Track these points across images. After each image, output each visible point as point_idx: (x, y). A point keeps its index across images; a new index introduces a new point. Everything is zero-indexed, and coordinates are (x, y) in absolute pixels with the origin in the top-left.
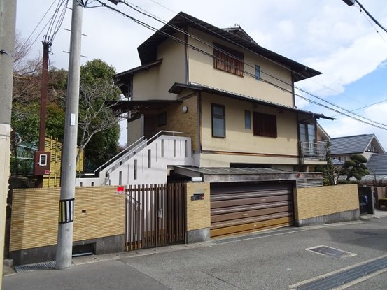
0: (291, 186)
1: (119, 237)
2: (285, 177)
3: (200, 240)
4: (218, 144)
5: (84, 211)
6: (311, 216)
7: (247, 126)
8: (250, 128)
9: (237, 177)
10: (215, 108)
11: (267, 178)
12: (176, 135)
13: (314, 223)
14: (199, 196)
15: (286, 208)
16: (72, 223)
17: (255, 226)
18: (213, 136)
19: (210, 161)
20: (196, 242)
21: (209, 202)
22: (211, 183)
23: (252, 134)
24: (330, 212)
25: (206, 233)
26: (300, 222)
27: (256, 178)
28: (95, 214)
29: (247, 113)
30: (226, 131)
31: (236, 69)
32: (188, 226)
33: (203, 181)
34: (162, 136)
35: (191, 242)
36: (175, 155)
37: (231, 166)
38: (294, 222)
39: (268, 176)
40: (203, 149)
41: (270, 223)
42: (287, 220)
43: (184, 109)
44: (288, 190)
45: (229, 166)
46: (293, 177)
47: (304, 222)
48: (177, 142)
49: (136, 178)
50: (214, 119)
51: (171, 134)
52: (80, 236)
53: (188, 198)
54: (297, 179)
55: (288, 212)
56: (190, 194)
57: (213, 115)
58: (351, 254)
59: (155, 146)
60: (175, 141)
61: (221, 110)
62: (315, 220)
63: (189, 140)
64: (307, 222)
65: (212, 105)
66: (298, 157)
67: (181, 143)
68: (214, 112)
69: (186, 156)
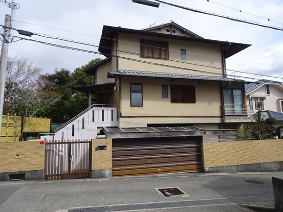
0: (199, 140)
1: (40, 171)
2: (189, 134)
3: (103, 176)
4: (136, 111)
5: (18, 155)
6: (219, 165)
7: (165, 96)
8: (168, 98)
10: (133, 86)
11: (169, 135)
12: (104, 106)
13: (224, 171)
14: (102, 148)
15: (195, 158)
17: (159, 170)
18: (131, 106)
19: (129, 123)
20: (99, 178)
21: (111, 152)
22: (113, 139)
23: (169, 102)
24: (246, 162)
25: (108, 172)
26: (207, 169)
27: (157, 135)
28: (25, 157)
29: (164, 87)
30: (144, 101)
31: (161, 55)
32: (92, 167)
33: (106, 138)
34: (94, 108)
35: (95, 178)
36: (103, 120)
37: (148, 126)
38: (201, 169)
39: (170, 133)
40: (122, 115)
41: (175, 168)
42: (195, 167)
43: (115, 88)
44: (196, 144)
45: (146, 126)
46: (198, 134)
47: (211, 169)
48: (104, 111)
49: (73, 135)
50: (132, 94)
51: (101, 106)
52: (15, 169)
53: (93, 149)
54: (204, 135)
55: (197, 160)
56: (94, 146)
57: (132, 91)
58: (186, 195)
59: (87, 115)
60: (103, 111)
61: (140, 86)
62: (225, 168)
63: (115, 109)
64: (214, 169)
65: (131, 84)
66: (221, 117)
67: (108, 112)
68: (133, 89)
69: (112, 120)
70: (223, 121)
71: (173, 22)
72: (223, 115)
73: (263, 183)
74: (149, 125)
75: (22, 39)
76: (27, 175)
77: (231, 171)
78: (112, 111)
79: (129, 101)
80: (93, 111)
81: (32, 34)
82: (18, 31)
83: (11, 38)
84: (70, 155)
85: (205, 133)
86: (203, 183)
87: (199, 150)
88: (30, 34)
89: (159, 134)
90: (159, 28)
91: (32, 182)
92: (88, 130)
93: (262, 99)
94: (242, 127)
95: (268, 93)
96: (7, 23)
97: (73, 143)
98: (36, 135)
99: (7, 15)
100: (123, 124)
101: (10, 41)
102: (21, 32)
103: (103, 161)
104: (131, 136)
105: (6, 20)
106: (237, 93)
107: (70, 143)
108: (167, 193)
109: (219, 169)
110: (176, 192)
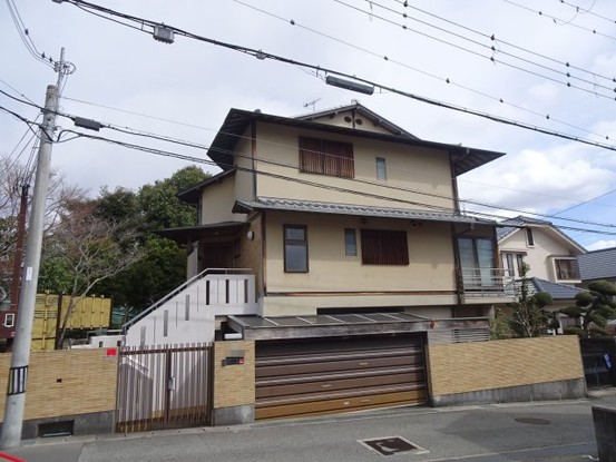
0: (420, 340)
1: (106, 415)
2: (402, 328)
3: (237, 422)
4: (296, 281)
5: (59, 381)
6: (460, 389)
7: (349, 253)
8: (356, 255)
9: (304, 331)
10: (289, 231)
11: (365, 331)
12: (229, 273)
13: (469, 402)
15: (413, 377)
17: (347, 403)
18: (285, 271)
19: (282, 306)
20: (229, 424)
21: (253, 368)
22: (256, 341)
23: (359, 263)
25: (246, 412)
26: (437, 399)
27: (342, 332)
28: (75, 385)
29: (349, 231)
30: (310, 262)
31: (339, 168)
32: (216, 401)
33: (243, 339)
34: (208, 277)
35: (220, 425)
36: (227, 302)
37: (318, 313)
38: (426, 400)
39: (367, 327)
40: (268, 290)
41: (379, 399)
42: (415, 395)
43: (250, 234)
44: (416, 347)
45: (315, 313)
46: (419, 328)
47: (446, 399)
48: (230, 282)
49: (165, 335)
50: (287, 247)
51: (223, 273)
52: (53, 411)
53: (217, 363)
54: (429, 330)
55: (418, 382)
56: (219, 356)
57: (286, 242)
58: (422, 451)
59: (195, 289)
60: (227, 281)
61: (301, 232)
62: (471, 396)
63: (251, 278)
64: (451, 399)
65: (286, 227)
66: (456, 292)
67: (237, 283)
68: (289, 237)
69: (246, 301)
70: (459, 300)
71: (358, 105)
72: (459, 290)
73: (548, 423)
74: (321, 311)
75: (81, 135)
76: (78, 424)
77: (481, 402)
78: (246, 281)
79: (282, 262)
80: (208, 283)
81: (102, 126)
82: (73, 119)
83: (57, 133)
84: (168, 378)
85: (432, 326)
86: (440, 426)
87: (422, 361)
88: (96, 126)
89: (346, 329)
90: (331, 115)
91: (91, 439)
92: (197, 320)
93: (520, 255)
94: (492, 312)
95: (531, 244)
96: (51, 103)
97: (175, 350)
99: (49, 87)
100: (270, 308)
101: (55, 139)
102: (79, 122)
103: (236, 388)
104: (291, 335)
105: (49, 97)
106: (484, 245)
107: (168, 352)
108: (384, 449)
109: (459, 398)
110: (400, 445)
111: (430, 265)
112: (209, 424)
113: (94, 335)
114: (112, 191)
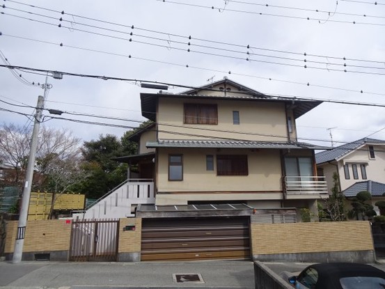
0: (246, 221)
1: (65, 252)
2: (233, 213)
3: (131, 261)
4: (176, 186)
5: (44, 234)
6: (272, 252)
7: (209, 168)
8: (213, 170)
10: (172, 157)
12: (140, 181)
13: (278, 260)
14: (130, 228)
15: (242, 242)
16: (23, 240)
17: (197, 255)
18: (169, 180)
20: (126, 261)
21: (140, 233)
22: (143, 218)
23: (215, 175)
25: (136, 256)
26: (255, 256)
27: (194, 215)
28: (51, 237)
29: (209, 157)
30: (184, 175)
31: (208, 119)
32: (119, 249)
33: (135, 217)
34: (128, 183)
35: (121, 261)
36: (138, 197)
38: (249, 257)
39: (209, 212)
40: (159, 191)
42: (243, 253)
44: (244, 225)
45: (187, 204)
46: (245, 213)
47: (262, 257)
48: (140, 186)
49: (105, 214)
50: (171, 167)
51: (136, 181)
52: (41, 248)
53: (121, 229)
54: (252, 215)
55: (244, 246)
56: (122, 226)
57: (170, 164)
59: (121, 191)
60: (138, 186)
61: (179, 158)
62: (280, 257)
63: (152, 184)
64: (266, 257)
65: (170, 155)
66: (282, 192)
67: (144, 187)
68: (172, 161)
69: (149, 197)
70: (284, 197)
71: (226, 80)
72: (284, 190)
74: (190, 203)
75: (52, 118)
76: (52, 255)
77: (288, 261)
78: (149, 186)
79: (167, 175)
80: (128, 186)
81: (62, 112)
82: (49, 111)
83: (42, 117)
84: (96, 236)
85: (254, 213)
87: (247, 233)
88: (60, 113)
89: (197, 213)
90: (209, 88)
91: (55, 263)
92: (122, 206)
93: (364, 165)
95: (373, 156)
96: (39, 104)
97: (100, 222)
98: (68, 213)
99: (39, 97)
100: (160, 201)
101: (41, 120)
102: (52, 112)
103: (131, 243)
104: (163, 216)
105: (39, 101)
106: (304, 161)
107: (96, 223)
108: (182, 279)
109: (272, 257)
111: (263, 175)
112: (115, 261)
113: (76, 213)
114: (105, 136)
